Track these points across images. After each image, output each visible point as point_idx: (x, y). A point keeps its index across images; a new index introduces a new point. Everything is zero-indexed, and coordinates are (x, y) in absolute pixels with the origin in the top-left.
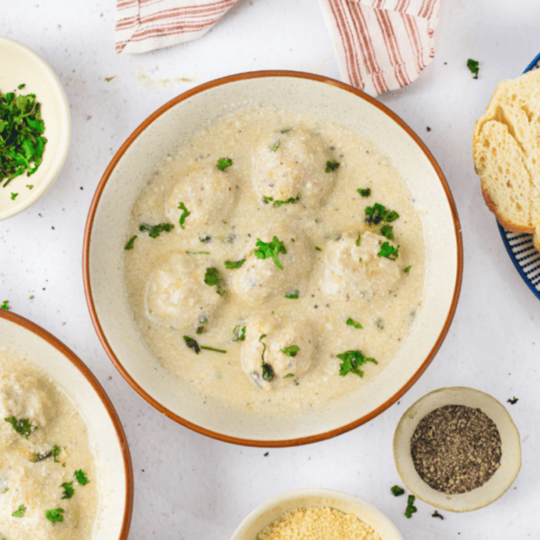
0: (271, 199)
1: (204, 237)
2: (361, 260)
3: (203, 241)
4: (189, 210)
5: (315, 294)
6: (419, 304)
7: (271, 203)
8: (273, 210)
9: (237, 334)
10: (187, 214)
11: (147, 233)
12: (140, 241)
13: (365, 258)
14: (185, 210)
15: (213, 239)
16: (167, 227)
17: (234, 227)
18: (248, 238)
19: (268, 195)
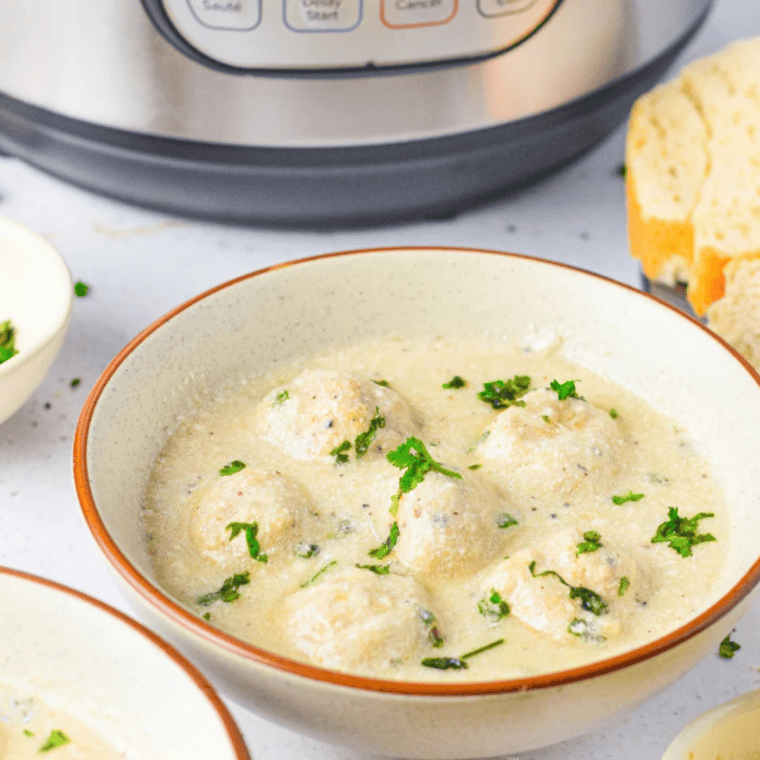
0: (346, 445)
1: (307, 548)
2: (546, 418)
3: (310, 555)
4: (251, 522)
5: (534, 506)
6: (677, 432)
7: (351, 453)
8: (363, 463)
9: (492, 612)
10: (253, 530)
11: (219, 602)
12: (219, 616)
13: (549, 412)
14: (245, 526)
15: (320, 544)
16: (242, 580)
17: (333, 514)
18: (368, 510)
19: (337, 442)
